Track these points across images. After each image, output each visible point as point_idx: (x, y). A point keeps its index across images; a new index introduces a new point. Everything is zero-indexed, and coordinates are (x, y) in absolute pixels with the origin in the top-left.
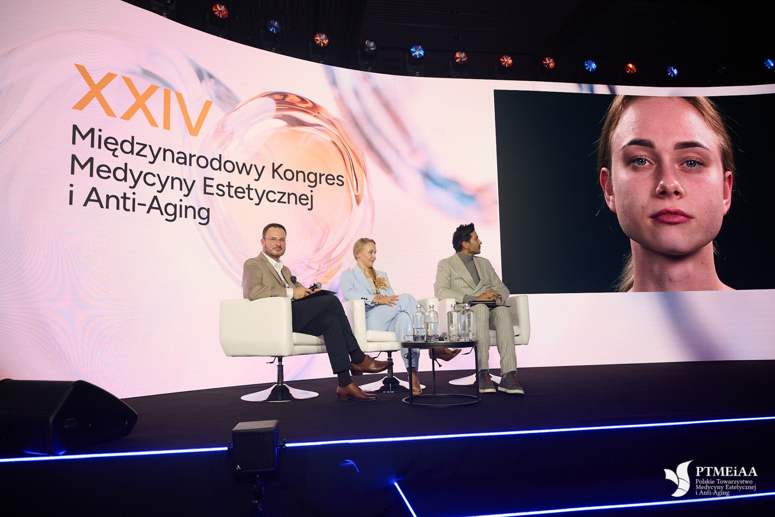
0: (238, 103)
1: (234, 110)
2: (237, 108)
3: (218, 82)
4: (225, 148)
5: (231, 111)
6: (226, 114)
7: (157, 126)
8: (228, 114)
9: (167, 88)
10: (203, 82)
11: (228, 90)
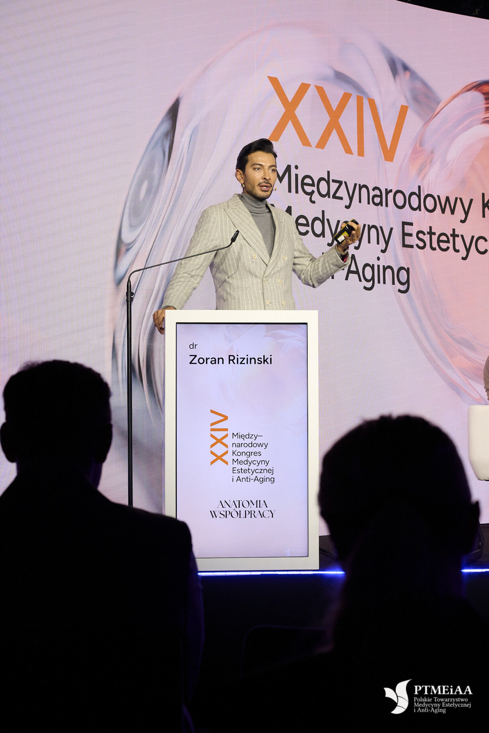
0: (439, 104)
1: (433, 116)
2: (436, 112)
3: (414, 75)
4: (425, 176)
5: (431, 118)
6: (425, 124)
7: (352, 154)
8: (427, 123)
9: (360, 95)
10: (397, 78)
11: (425, 84)
